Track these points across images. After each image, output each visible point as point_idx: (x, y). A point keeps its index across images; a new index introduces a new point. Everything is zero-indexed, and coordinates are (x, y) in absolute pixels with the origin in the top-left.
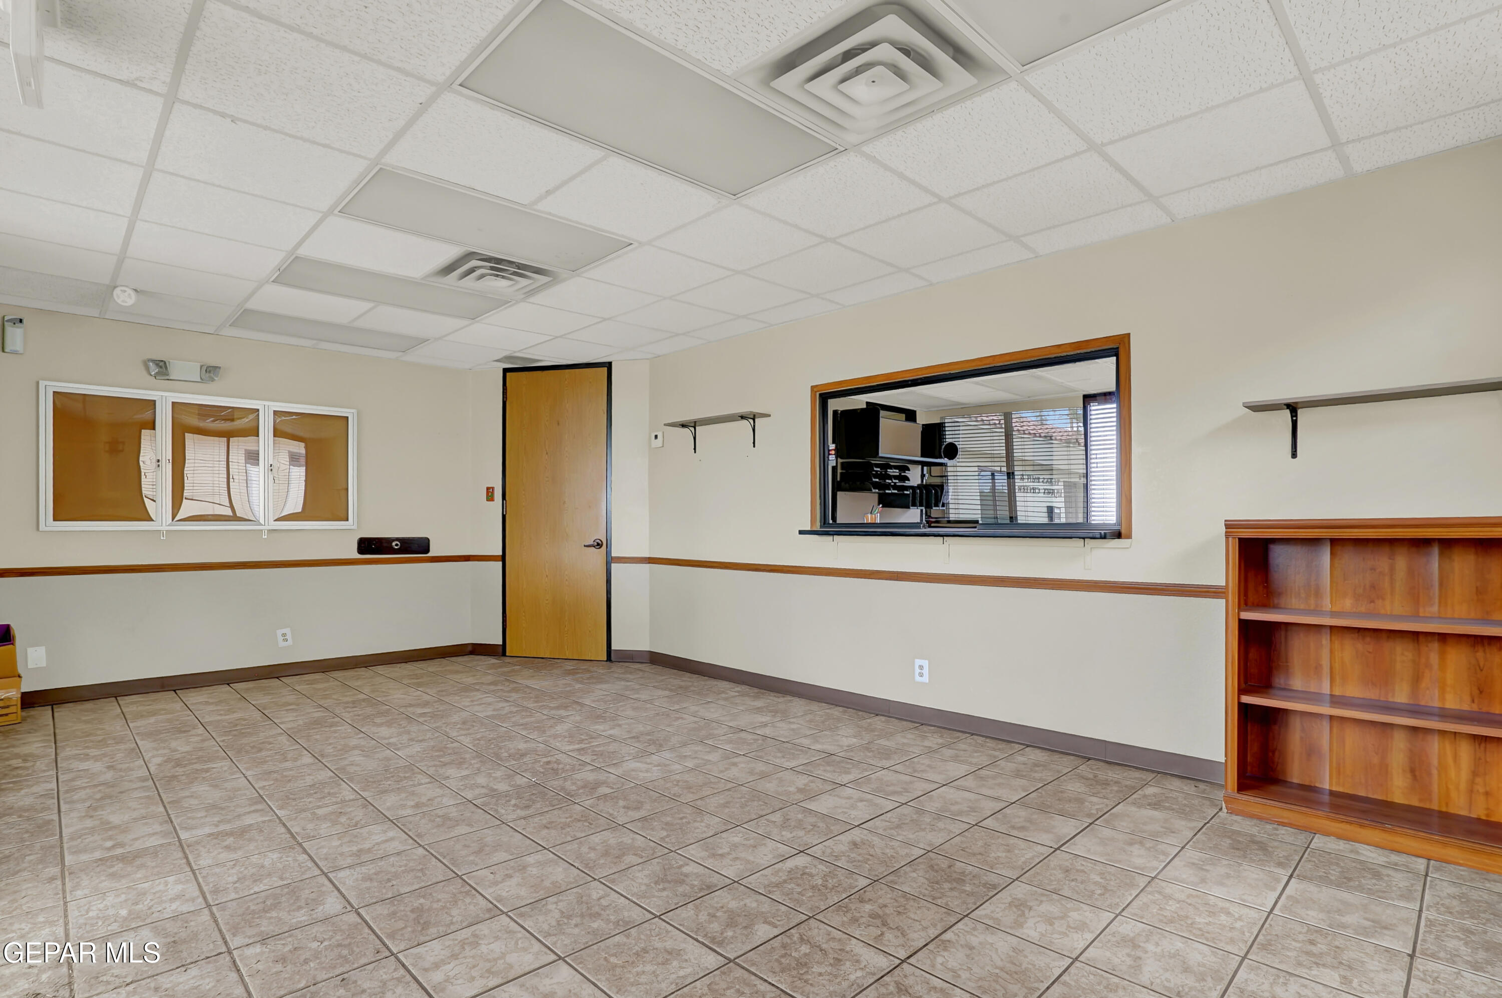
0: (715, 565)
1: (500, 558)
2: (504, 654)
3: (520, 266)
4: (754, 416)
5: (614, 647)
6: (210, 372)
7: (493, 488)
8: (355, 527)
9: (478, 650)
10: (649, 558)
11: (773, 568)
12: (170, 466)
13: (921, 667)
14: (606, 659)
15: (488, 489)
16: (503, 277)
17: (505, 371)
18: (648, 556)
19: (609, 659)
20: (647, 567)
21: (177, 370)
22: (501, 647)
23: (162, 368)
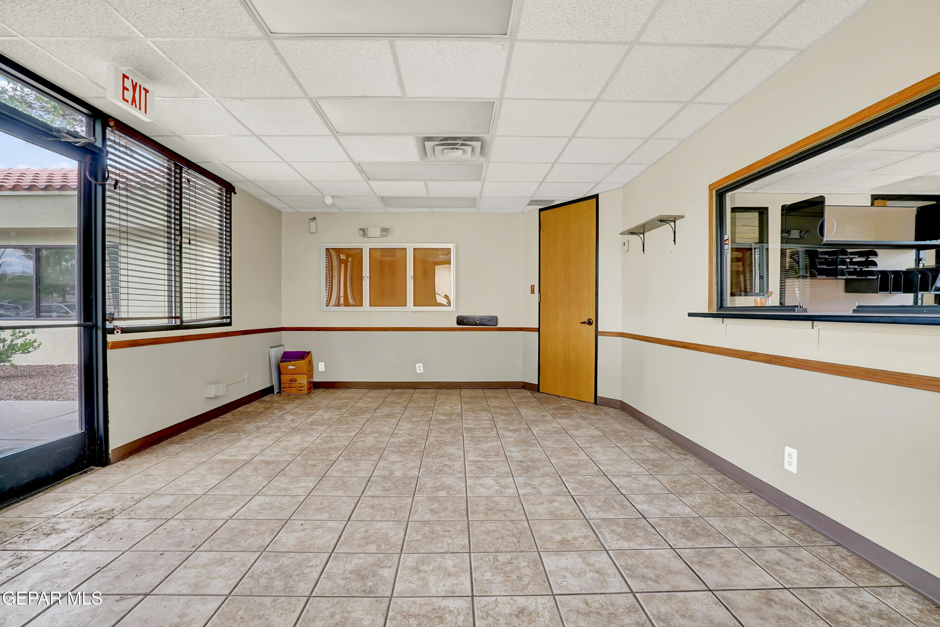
0: (653, 340)
1: (537, 330)
2: (538, 391)
3: (465, 139)
4: (675, 218)
6: (385, 231)
7: (534, 285)
8: (454, 310)
9: (525, 386)
11: (685, 345)
12: (368, 279)
15: (532, 286)
16: (457, 149)
17: (541, 210)
21: (370, 233)
22: (537, 386)
23: (364, 232)
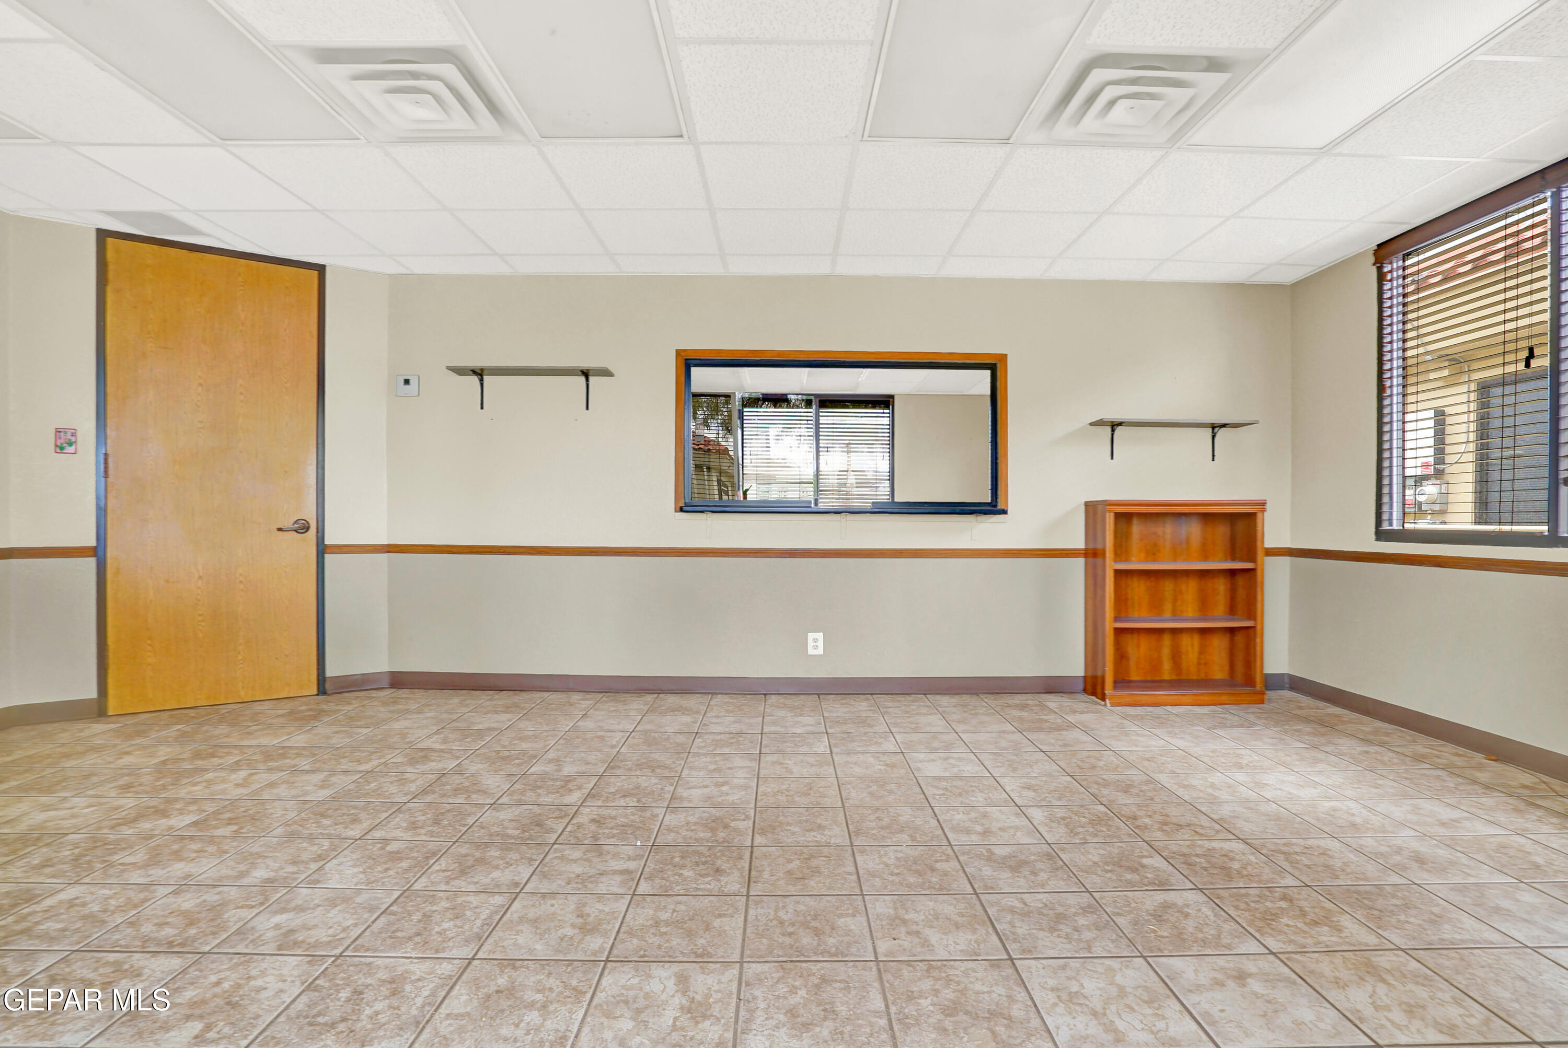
5: (330, 672)
10: (389, 545)
13: (815, 640)
14: (315, 693)
18: (386, 543)
19: (322, 690)
20: (384, 557)
